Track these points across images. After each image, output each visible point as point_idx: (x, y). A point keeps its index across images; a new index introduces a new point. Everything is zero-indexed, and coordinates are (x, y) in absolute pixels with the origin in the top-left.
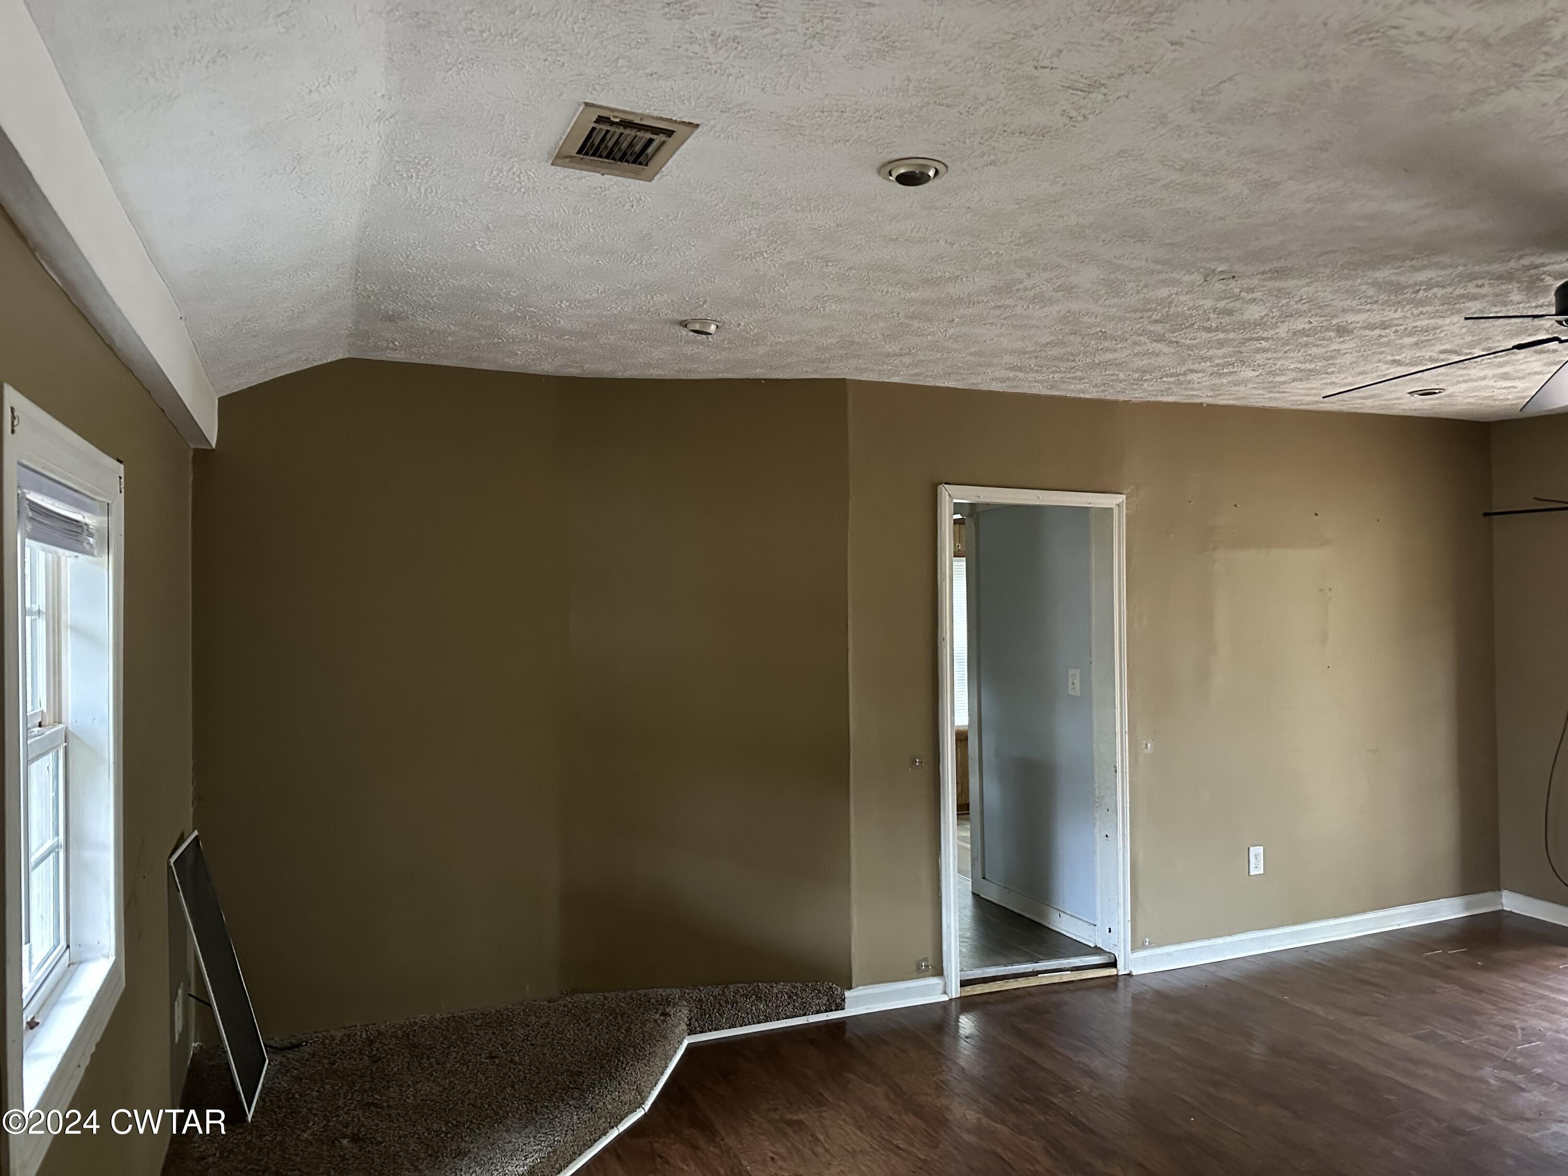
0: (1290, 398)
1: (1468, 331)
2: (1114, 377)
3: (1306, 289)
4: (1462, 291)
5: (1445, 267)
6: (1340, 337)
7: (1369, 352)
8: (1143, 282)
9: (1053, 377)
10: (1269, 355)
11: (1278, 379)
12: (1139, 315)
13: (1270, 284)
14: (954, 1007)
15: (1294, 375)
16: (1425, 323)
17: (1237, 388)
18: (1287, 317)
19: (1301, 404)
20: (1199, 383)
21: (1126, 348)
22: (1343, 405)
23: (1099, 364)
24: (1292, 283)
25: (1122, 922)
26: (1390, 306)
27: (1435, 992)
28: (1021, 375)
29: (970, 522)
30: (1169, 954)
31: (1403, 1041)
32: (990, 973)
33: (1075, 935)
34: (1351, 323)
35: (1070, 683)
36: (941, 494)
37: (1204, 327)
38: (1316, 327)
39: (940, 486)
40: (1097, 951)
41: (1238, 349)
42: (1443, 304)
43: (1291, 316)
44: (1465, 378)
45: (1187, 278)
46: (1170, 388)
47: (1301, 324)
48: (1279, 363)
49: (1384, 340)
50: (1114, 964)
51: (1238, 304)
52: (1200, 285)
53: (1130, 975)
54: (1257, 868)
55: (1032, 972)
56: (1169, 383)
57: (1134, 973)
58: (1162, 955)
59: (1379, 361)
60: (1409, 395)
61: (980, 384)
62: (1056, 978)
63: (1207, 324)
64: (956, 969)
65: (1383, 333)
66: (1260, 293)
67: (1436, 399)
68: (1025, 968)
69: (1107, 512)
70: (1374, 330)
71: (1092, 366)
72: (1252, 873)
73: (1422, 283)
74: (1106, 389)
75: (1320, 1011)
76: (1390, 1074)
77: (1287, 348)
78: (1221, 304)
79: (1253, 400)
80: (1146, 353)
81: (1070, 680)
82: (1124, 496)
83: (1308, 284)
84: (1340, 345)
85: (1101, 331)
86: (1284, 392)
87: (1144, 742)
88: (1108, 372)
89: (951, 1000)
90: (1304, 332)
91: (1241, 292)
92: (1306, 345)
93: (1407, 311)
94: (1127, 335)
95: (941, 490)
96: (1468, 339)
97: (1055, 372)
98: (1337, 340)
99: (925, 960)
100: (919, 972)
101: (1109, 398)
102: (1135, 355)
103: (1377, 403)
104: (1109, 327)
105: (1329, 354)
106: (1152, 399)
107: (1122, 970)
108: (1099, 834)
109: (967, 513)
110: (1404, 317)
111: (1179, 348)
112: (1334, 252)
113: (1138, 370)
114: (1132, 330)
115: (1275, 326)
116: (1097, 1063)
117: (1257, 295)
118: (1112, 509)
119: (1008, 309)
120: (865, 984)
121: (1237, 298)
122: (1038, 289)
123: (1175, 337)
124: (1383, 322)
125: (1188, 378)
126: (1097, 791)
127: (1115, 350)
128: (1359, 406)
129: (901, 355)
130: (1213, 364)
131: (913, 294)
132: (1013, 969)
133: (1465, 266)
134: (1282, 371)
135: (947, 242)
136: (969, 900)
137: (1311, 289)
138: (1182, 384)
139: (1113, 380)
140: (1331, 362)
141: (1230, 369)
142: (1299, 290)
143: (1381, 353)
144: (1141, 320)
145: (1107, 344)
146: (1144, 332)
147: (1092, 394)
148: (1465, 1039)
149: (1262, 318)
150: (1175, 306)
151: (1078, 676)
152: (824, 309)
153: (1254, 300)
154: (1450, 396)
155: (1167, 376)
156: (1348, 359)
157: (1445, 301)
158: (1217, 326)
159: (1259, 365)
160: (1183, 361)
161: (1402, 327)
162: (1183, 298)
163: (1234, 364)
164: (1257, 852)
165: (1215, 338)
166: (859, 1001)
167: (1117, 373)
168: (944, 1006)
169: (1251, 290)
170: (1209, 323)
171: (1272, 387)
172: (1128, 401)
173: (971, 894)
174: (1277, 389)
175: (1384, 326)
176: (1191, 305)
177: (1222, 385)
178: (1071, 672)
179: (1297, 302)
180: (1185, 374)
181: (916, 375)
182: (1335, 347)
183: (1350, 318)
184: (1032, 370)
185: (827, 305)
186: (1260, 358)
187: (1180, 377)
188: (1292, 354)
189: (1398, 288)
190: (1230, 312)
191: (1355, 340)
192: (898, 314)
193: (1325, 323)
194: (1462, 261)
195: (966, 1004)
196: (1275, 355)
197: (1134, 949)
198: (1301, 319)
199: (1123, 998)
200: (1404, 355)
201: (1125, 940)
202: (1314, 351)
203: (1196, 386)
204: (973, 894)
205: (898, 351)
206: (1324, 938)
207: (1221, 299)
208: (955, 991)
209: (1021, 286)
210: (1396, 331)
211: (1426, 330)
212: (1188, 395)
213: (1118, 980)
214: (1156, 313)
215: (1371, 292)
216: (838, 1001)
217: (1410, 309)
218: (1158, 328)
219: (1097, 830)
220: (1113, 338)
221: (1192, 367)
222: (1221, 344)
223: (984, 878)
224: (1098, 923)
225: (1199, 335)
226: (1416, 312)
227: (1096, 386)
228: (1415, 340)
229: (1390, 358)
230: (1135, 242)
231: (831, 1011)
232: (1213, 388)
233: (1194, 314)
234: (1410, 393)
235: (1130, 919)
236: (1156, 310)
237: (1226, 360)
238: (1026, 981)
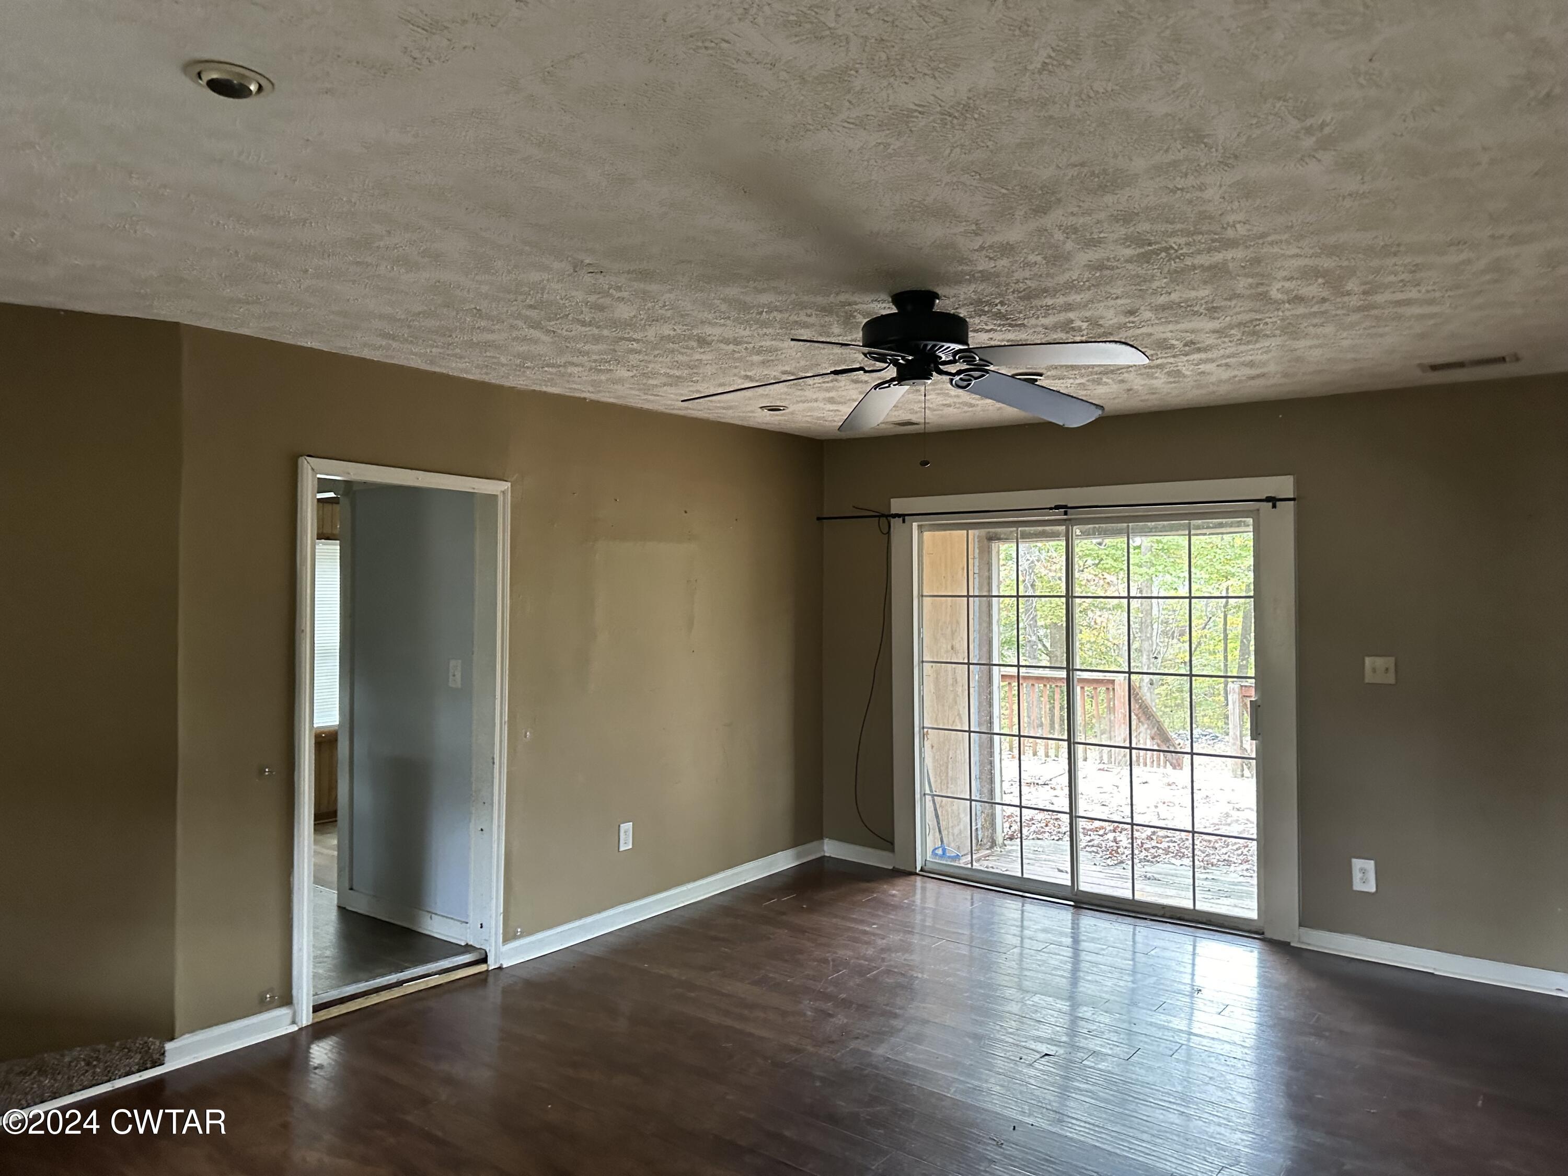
0: (664, 402)
1: (802, 355)
2: (495, 360)
3: (668, 295)
4: (796, 318)
5: (780, 293)
6: (701, 348)
7: (727, 366)
8: (513, 261)
9: (431, 352)
10: (641, 357)
11: (651, 382)
12: (512, 296)
13: (636, 285)
14: (303, 1039)
15: (664, 379)
16: (768, 343)
17: (616, 387)
18: (653, 320)
19: (673, 409)
20: (579, 377)
21: (503, 330)
22: (709, 413)
23: (478, 344)
24: (654, 287)
25: (494, 916)
26: (740, 323)
27: (769, 938)
28: (395, 344)
29: (345, 501)
30: (540, 941)
31: (741, 989)
32: (349, 991)
33: (445, 935)
34: (709, 335)
35: (451, 674)
36: (302, 466)
37: (578, 320)
38: (680, 335)
39: (303, 458)
40: (468, 948)
41: (612, 347)
42: (781, 328)
43: (657, 321)
44: (803, 398)
45: (556, 265)
46: (553, 379)
47: (667, 330)
48: (651, 366)
49: (737, 355)
50: (484, 960)
51: (607, 301)
52: (569, 275)
53: (500, 968)
54: (626, 844)
55: (397, 982)
56: (551, 374)
57: (504, 966)
58: (533, 942)
59: (735, 375)
60: (760, 410)
61: (350, 349)
62: (422, 984)
63: (581, 317)
64: (308, 994)
65: (737, 348)
66: (627, 293)
67: (782, 415)
68: (389, 980)
69: (493, 498)
70: (728, 345)
71: (471, 344)
72: (622, 849)
73: (764, 306)
74: (489, 371)
75: (674, 973)
76: (729, 1022)
77: (657, 352)
78: (592, 298)
79: (631, 400)
80: (524, 339)
81: (451, 671)
82: (509, 484)
83: (671, 291)
84: (702, 356)
85: (475, 308)
86: (658, 396)
87: (523, 731)
88: (488, 354)
89: (301, 1029)
90: (669, 339)
91: (609, 289)
92: (673, 351)
93: (754, 330)
94: (504, 316)
95: (303, 462)
96: (803, 363)
97: (432, 346)
98: (699, 350)
99: (270, 990)
100: (263, 1005)
101: (493, 381)
102: (514, 339)
103: (737, 414)
104: (484, 305)
105: (692, 363)
106: (537, 388)
107: (492, 964)
108: (474, 827)
109: (341, 492)
110: (752, 336)
111: (557, 338)
112: (690, 262)
113: (519, 355)
114: (507, 311)
115: (644, 328)
116: (458, 1069)
117: (625, 294)
118: (496, 496)
119: (370, 268)
120: (192, 1031)
121: (607, 294)
122: (401, 249)
123: (551, 326)
124: (735, 339)
125: (569, 371)
126: (474, 786)
127: (493, 332)
128: (722, 416)
129: (248, 303)
130: (591, 359)
131: (251, 231)
132: (375, 983)
133: (797, 295)
134: (654, 374)
135: (286, 176)
136: (332, 915)
137: (672, 296)
138: (563, 376)
139: (494, 363)
140: (695, 371)
141: (607, 366)
142: (662, 295)
143: (736, 367)
144: (515, 303)
145: (483, 323)
146: (519, 316)
147: (475, 375)
148: (790, 977)
149: (631, 319)
150: (548, 293)
151: (459, 668)
152: (135, 232)
153: (622, 299)
154: (792, 413)
155: (548, 366)
156: (709, 370)
157: (785, 325)
158: (591, 321)
159: (633, 366)
160: (561, 352)
161: (751, 345)
162: (554, 286)
163: (610, 361)
164: (627, 828)
165: (590, 333)
166: (181, 1051)
167: (498, 356)
168: (291, 1037)
169: (619, 289)
170: (583, 316)
171: (647, 389)
172: (514, 387)
173: (336, 908)
174: (650, 392)
175: (737, 342)
176: (563, 294)
177: (601, 381)
178: (452, 663)
179: (661, 308)
180: (565, 366)
181: (269, 328)
182: (697, 357)
183: (708, 330)
184: (407, 340)
185: (138, 227)
186: (634, 359)
187: (561, 368)
188: (661, 359)
189: (744, 307)
190: (602, 308)
191: (714, 352)
192: (237, 252)
193: (687, 333)
194: (793, 289)
195: (318, 1031)
196: (646, 357)
197: (506, 940)
198: (666, 325)
199: (493, 994)
200: (754, 372)
201: (496, 934)
202: (680, 358)
203: (576, 379)
204: (339, 907)
205: (241, 296)
206: (683, 902)
207: (591, 293)
208: (306, 1018)
209: (382, 244)
210: (746, 349)
211: (770, 350)
212: (570, 389)
213: (487, 976)
214: (530, 297)
215: (724, 307)
216: (156, 1056)
217: (756, 329)
218: (533, 314)
219: (472, 825)
220: (489, 318)
221: (570, 359)
222: (597, 339)
223: (351, 889)
224: (471, 920)
225: (574, 327)
226: (761, 332)
227: (478, 367)
228: (762, 358)
229: (743, 373)
230: (500, 217)
231: (146, 1069)
232: (594, 383)
233: (567, 305)
234: (761, 408)
235: (502, 911)
236: (529, 294)
237: (602, 356)
238: (388, 994)
